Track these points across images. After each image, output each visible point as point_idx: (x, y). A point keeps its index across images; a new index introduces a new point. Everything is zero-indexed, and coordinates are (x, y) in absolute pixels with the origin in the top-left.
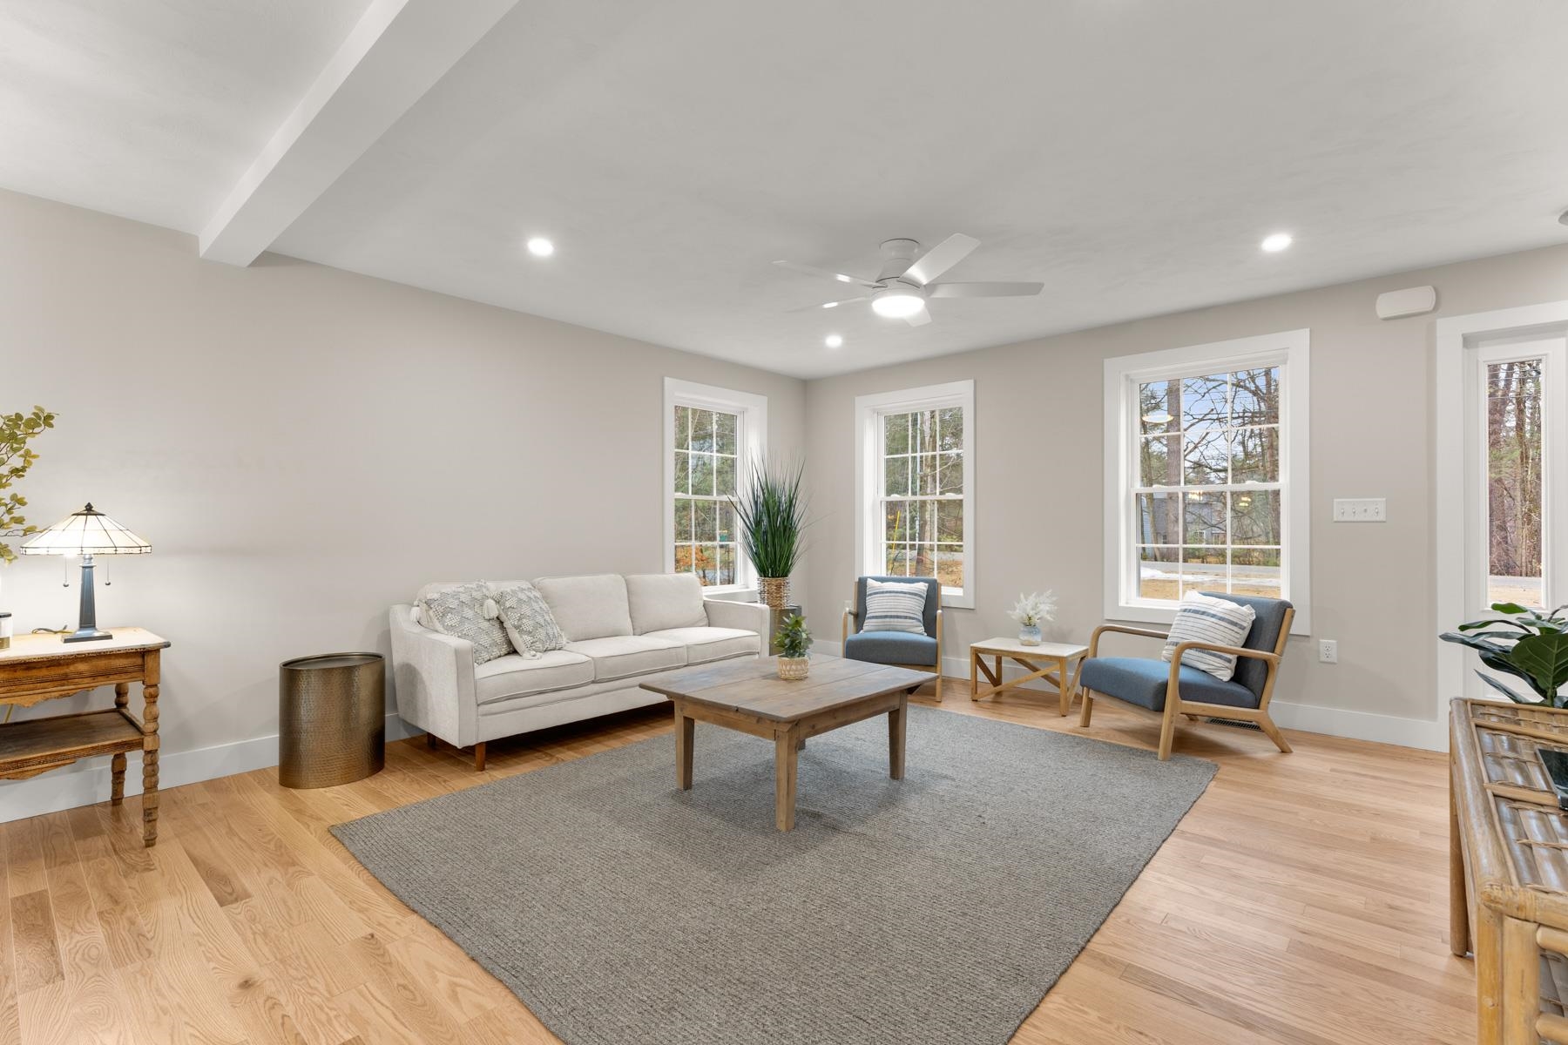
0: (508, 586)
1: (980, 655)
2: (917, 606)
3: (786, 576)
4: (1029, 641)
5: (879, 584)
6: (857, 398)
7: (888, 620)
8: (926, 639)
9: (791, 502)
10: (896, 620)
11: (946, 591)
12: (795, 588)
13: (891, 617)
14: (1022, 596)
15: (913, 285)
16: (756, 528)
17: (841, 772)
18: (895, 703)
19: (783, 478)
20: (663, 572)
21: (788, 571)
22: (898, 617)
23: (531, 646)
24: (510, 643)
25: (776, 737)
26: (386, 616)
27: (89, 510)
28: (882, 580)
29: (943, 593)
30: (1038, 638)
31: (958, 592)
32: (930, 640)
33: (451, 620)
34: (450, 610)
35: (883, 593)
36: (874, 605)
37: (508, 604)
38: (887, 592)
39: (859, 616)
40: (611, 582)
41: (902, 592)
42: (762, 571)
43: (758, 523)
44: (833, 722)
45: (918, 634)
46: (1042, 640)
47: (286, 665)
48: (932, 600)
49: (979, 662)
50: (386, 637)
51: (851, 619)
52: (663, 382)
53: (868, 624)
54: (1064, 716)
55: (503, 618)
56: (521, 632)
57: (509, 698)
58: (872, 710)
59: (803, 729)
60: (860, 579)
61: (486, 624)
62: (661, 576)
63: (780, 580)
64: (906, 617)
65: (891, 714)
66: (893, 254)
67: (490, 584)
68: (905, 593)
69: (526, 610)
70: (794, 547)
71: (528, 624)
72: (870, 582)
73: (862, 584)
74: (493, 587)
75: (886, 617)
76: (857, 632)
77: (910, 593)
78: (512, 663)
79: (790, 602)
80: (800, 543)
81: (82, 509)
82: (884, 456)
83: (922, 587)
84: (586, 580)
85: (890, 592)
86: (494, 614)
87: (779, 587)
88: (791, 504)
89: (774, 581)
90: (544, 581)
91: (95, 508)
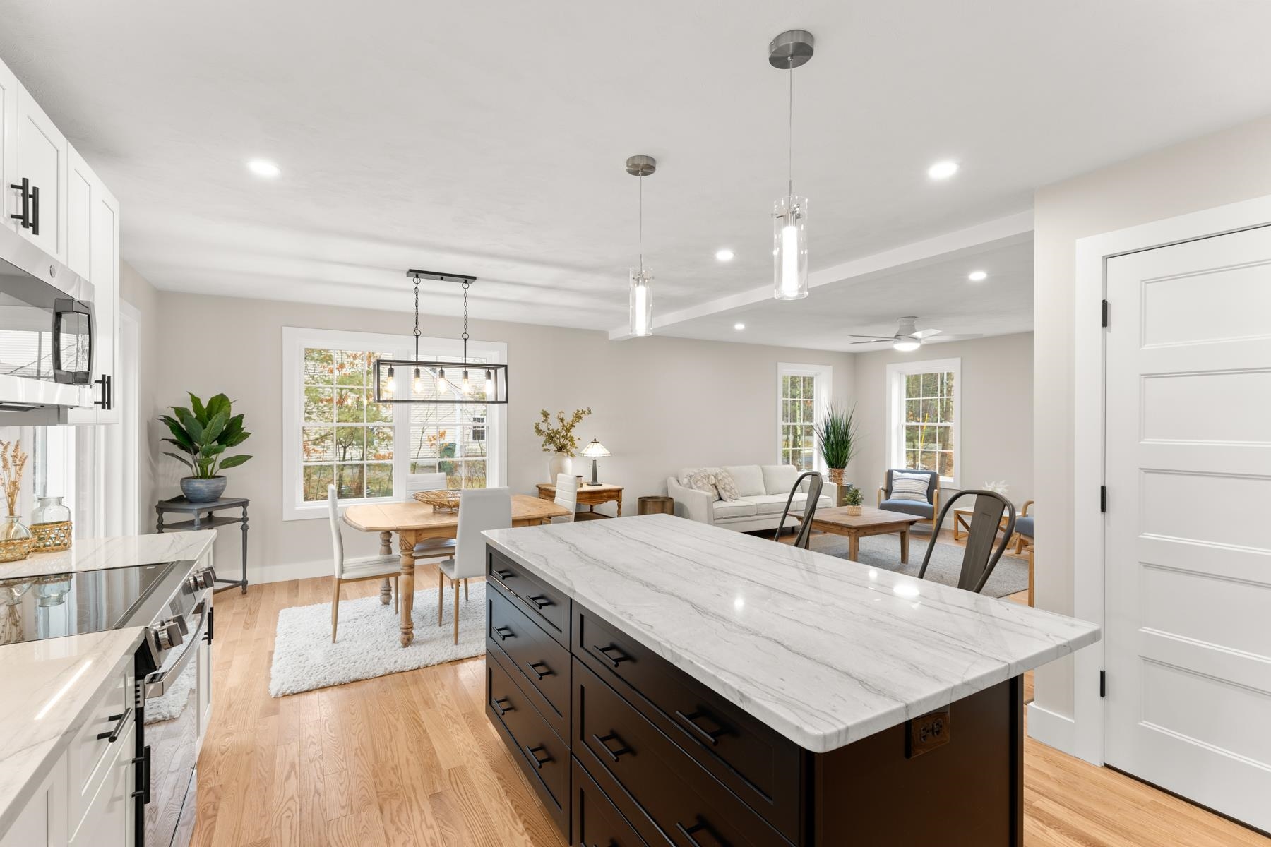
0: (718, 470)
1: (960, 515)
2: (924, 488)
3: (844, 467)
5: (900, 474)
6: (888, 366)
8: (928, 505)
9: (847, 426)
11: (942, 479)
12: (849, 475)
13: (907, 492)
14: (986, 483)
15: (915, 339)
16: (827, 441)
17: (877, 559)
18: (904, 528)
19: (842, 414)
20: (777, 464)
21: (846, 465)
22: (911, 493)
23: (730, 497)
24: (719, 495)
25: (849, 536)
26: (666, 482)
27: (595, 441)
28: (902, 472)
29: (940, 480)
31: (950, 480)
32: (931, 506)
33: (700, 484)
34: (698, 480)
35: (903, 479)
36: (896, 486)
37: (719, 478)
38: (906, 479)
39: (888, 492)
40: (755, 469)
42: (831, 465)
43: (829, 437)
44: (873, 532)
45: (924, 502)
47: (640, 498)
48: (933, 484)
49: (959, 518)
50: (666, 490)
51: (883, 493)
52: (777, 367)
53: (893, 496)
55: (717, 484)
56: (725, 491)
57: (725, 518)
58: (892, 530)
59: (861, 533)
60: (889, 471)
61: (711, 487)
62: (775, 466)
63: (841, 470)
64: (916, 493)
65: (901, 533)
66: (905, 324)
67: (707, 469)
69: (726, 481)
70: (849, 452)
71: (728, 487)
72: (895, 473)
73: (890, 473)
74: (712, 470)
75: (904, 492)
76: (887, 499)
77: (920, 480)
78: (721, 504)
79: (845, 483)
80: (852, 450)
81: (593, 440)
82: (905, 399)
83: (927, 476)
84: (744, 468)
85: (908, 479)
86: (714, 482)
87: (840, 474)
88: (847, 428)
89: (837, 470)
90: (729, 468)
91: (597, 440)
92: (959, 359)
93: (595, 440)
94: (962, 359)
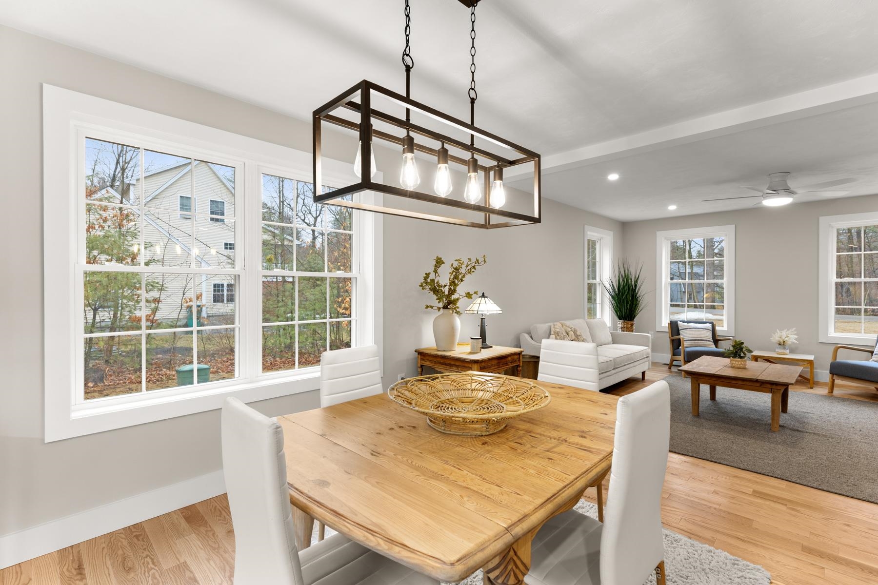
2: (709, 335)
4: (783, 352)
5: (686, 324)
6: (658, 233)
7: (697, 341)
10: (701, 342)
13: (699, 340)
21: (635, 318)
22: (702, 340)
27: (483, 296)
28: (687, 322)
30: (788, 351)
35: (691, 328)
36: (686, 334)
38: (693, 328)
40: (583, 323)
41: (701, 328)
46: (790, 353)
48: (714, 332)
54: (812, 388)
60: (672, 321)
64: (706, 341)
66: (777, 180)
68: (703, 329)
72: (679, 322)
73: (674, 324)
75: (694, 340)
77: (705, 329)
82: (670, 261)
83: (708, 326)
85: (695, 328)
90: (568, 323)
91: (485, 295)
92: (734, 225)
93: (483, 294)
94: (736, 226)
